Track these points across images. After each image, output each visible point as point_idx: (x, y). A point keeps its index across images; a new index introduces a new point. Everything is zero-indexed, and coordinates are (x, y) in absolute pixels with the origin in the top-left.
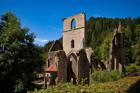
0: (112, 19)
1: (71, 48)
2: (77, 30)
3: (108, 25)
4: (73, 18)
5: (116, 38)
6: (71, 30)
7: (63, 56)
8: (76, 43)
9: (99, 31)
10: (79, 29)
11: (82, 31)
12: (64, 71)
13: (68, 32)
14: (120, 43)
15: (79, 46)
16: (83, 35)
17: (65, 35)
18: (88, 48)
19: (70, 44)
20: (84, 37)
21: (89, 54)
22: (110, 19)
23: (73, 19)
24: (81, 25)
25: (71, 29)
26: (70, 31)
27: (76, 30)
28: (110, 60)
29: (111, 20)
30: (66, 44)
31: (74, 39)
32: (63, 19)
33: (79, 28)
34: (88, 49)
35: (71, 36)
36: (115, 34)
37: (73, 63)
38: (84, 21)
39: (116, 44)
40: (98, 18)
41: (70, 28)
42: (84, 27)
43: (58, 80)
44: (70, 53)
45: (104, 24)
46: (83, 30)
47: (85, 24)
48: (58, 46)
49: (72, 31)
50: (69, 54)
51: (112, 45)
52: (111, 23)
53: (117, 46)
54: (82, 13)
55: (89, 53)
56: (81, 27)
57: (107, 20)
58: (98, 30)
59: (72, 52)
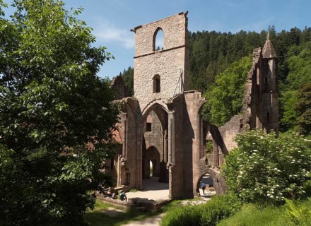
0: (230, 36)
1: (154, 92)
2: (167, 52)
3: (221, 47)
4: (159, 26)
5: (258, 70)
6: (152, 52)
7: (134, 111)
8: (165, 81)
9: (200, 62)
10: (171, 51)
11: (179, 54)
12: (136, 143)
13: (145, 57)
14: (268, 80)
15: (171, 89)
16: (181, 65)
17: (139, 65)
18: (193, 92)
19: (151, 83)
20: (183, 69)
21: (196, 107)
22: (225, 34)
23: (159, 29)
24: (178, 42)
25: (154, 50)
26: (150, 54)
27: (164, 54)
28: (247, 119)
29: (228, 37)
30: (141, 84)
31: (159, 73)
32: (133, 29)
33: (171, 47)
34: (192, 94)
35: (153, 66)
36: (256, 60)
37: (154, 127)
38: (184, 31)
39: (258, 83)
40: (198, 32)
41: (152, 48)
42: (183, 47)
43: (123, 164)
44: (151, 104)
45: (211, 46)
46: (181, 53)
47: (186, 38)
48: (121, 90)
49: (155, 55)
50: (149, 107)
51: (251, 84)
52: (229, 42)
53: (260, 88)
54: (180, 14)
55: (194, 104)
56: (178, 46)
57: (219, 37)
58: (199, 59)
59: (154, 102)
